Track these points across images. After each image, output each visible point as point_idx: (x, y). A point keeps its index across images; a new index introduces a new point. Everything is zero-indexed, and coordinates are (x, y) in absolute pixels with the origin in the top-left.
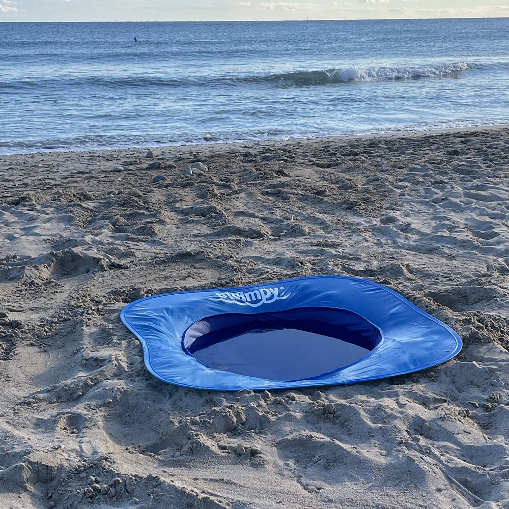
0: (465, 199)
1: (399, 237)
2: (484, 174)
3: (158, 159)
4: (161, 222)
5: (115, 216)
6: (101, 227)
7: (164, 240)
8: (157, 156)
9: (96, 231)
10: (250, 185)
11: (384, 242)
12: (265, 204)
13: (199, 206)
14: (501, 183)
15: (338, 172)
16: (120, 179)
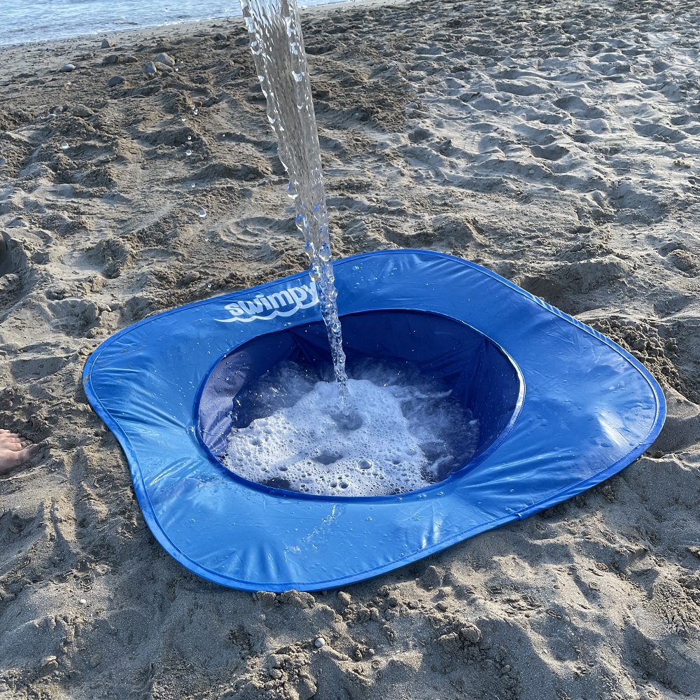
0: (501, 94)
1: (443, 165)
2: (507, 54)
3: (117, 50)
4: (120, 160)
5: (56, 152)
6: (37, 175)
7: (126, 192)
8: (114, 45)
9: (31, 183)
10: (231, 87)
11: (424, 175)
12: (254, 117)
13: (169, 129)
14: (530, 65)
15: (334, 59)
16: (70, 83)
